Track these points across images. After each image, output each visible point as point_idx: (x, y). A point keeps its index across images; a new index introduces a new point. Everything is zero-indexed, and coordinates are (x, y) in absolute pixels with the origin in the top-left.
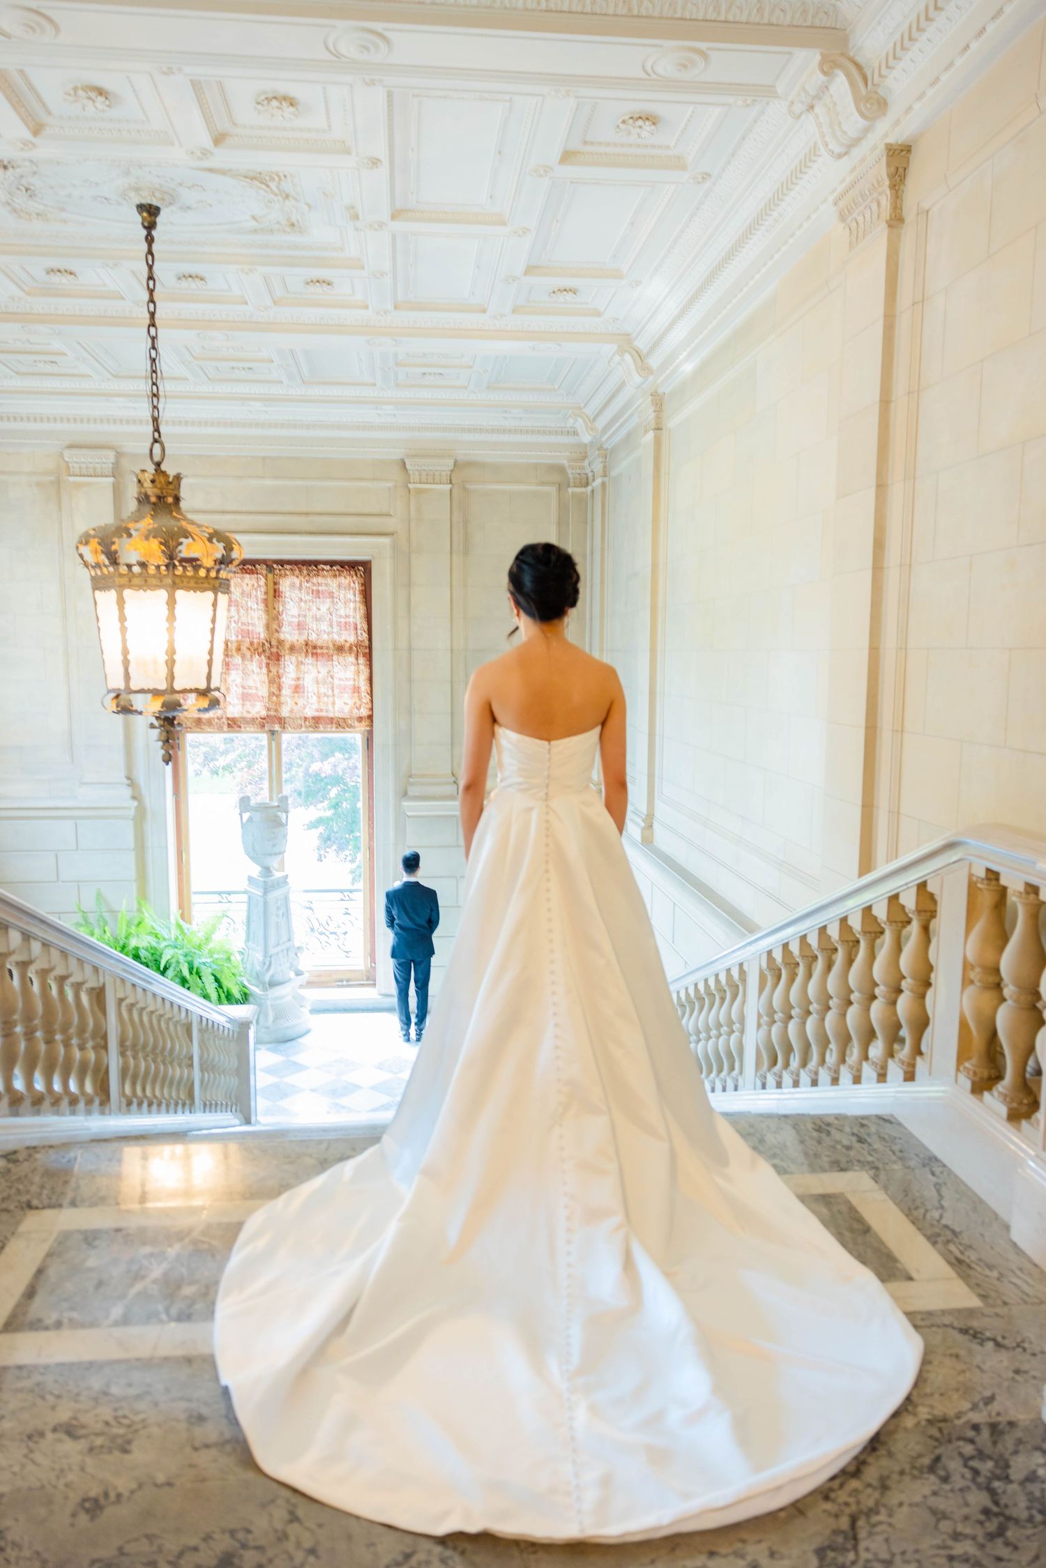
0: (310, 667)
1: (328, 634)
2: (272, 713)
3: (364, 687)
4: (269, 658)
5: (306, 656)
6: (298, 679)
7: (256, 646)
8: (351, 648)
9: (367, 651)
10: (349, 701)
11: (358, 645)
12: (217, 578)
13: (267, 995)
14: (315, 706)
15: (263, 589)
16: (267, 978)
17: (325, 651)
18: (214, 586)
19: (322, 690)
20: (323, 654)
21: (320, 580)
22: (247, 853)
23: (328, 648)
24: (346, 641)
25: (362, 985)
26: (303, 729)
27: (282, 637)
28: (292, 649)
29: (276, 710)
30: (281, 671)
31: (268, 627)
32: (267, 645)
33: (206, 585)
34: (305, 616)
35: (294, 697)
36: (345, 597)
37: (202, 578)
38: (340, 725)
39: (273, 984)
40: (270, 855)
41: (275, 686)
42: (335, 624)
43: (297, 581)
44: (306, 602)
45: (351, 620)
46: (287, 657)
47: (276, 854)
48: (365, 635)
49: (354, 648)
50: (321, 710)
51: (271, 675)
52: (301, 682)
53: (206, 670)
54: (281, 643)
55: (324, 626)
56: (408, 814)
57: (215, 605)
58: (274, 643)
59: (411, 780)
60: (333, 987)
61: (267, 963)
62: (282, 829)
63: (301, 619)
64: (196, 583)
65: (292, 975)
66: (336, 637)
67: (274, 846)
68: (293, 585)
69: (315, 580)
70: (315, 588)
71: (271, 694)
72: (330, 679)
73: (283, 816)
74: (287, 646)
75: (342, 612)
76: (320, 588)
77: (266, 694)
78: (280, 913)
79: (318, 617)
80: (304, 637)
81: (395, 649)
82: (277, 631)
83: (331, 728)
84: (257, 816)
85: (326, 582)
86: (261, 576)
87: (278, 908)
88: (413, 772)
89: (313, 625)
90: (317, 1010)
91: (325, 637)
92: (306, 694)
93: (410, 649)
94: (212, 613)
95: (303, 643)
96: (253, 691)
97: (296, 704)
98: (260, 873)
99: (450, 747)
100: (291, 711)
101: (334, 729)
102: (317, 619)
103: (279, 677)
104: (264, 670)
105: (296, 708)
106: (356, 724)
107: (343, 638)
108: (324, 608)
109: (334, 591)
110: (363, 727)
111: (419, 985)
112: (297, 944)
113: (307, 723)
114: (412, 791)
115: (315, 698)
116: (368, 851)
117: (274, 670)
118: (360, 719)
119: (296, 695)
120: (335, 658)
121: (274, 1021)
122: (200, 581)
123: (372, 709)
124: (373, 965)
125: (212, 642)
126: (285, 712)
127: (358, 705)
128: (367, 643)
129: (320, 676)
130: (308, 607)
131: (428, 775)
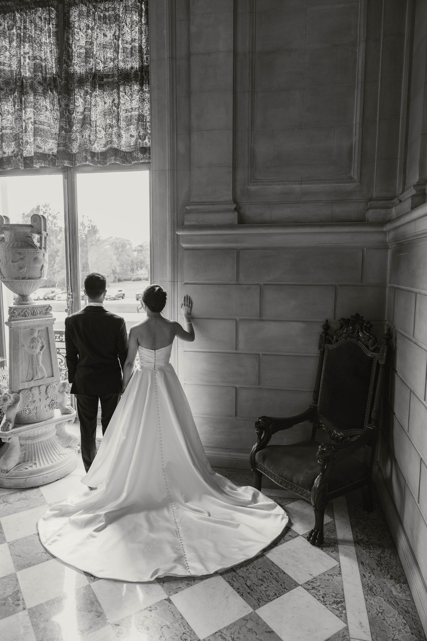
0: (97, 98)
1: (114, 61)
2: (64, 149)
4: (60, 93)
6: (86, 112)
7: (48, 82)
8: (136, 75)
10: (134, 133)
11: (144, 71)
15: (54, 22)
19: (108, 121)
20: (108, 82)
21: (107, 4)
27: (72, 69)
28: (81, 81)
29: (67, 147)
30: (72, 106)
31: (59, 61)
32: (59, 79)
34: (92, 45)
36: (131, 20)
38: (127, 160)
41: (64, 119)
42: (120, 50)
43: (86, 9)
44: (93, 29)
45: (137, 44)
46: (77, 90)
47: (28, 279)
50: (107, 143)
51: (63, 110)
52: (89, 116)
54: (71, 76)
55: (110, 54)
56: (184, 246)
58: (65, 76)
59: (189, 208)
62: (31, 250)
63: (89, 48)
66: (121, 65)
67: (21, 268)
69: (102, 6)
70: (102, 14)
71: (62, 130)
72: (116, 109)
74: (76, 79)
75: (128, 37)
76: (107, 13)
77: (57, 131)
79: (104, 43)
82: (67, 64)
85: (113, 6)
86: (53, 9)
88: (192, 200)
89: (100, 53)
91: (111, 65)
92: (93, 128)
93: (189, 55)
95: (91, 74)
96: (46, 127)
99: (232, 169)
100: (80, 146)
104: (56, 106)
106: (140, 155)
107: (130, 66)
108: (110, 34)
109: (121, 14)
110: (146, 159)
113: (96, 159)
114: (189, 220)
115: (103, 133)
117: (65, 105)
118: (143, 150)
119: (85, 129)
120: (122, 88)
126: (75, 147)
127: (141, 134)
129: (107, 107)
130: (95, 35)
131: (206, 202)
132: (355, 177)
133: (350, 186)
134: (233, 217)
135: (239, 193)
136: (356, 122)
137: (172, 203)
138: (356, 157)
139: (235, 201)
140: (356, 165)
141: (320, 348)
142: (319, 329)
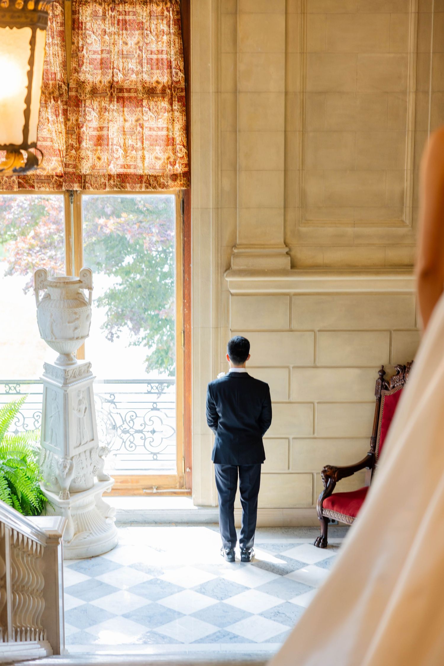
0: (115, 114)
1: (137, 73)
2: (70, 170)
3: (179, 136)
4: (66, 103)
5: (111, 101)
6: (101, 128)
7: (51, 89)
8: (163, 91)
9: (183, 94)
10: (160, 155)
11: (173, 86)
12: (35, 10)
13: (68, 504)
14: (121, 161)
15: (59, 20)
16: (68, 484)
17: (133, 95)
18: (32, 21)
19: (130, 142)
20: (130, 97)
21: (128, 8)
22: (44, 336)
23: (136, 91)
24: (158, 82)
25: (175, 493)
26: (107, 189)
27: (82, 78)
28: (94, 92)
29: (75, 167)
30: (81, 119)
31: (65, 65)
32: (64, 87)
33: (23, 20)
34: (109, 52)
35: (96, 150)
36: (156, 28)
37: (18, 11)
38: (150, 185)
39: (74, 491)
40: (72, 339)
41: (74, 137)
42: (145, 61)
43: (100, 10)
44: (110, 34)
45: (164, 56)
46: (88, 103)
47: (77, 338)
48: (181, 75)
49: (168, 91)
50: (129, 167)
51: (69, 123)
52: (105, 132)
53: (23, 122)
54: (81, 84)
55: (132, 65)
56: (233, 291)
57: (33, 42)
58: (72, 85)
59: (236, 251)
60: (140, 495)
61: (68, 467)
62: (84, 308)
63: (105, 55)
64: (12, 17)
65: (96, 480)
66: (146, 77)
67: (76, 328)
68: (95, 14)
69: (121, 8)
70: (121, 18)
71: (70, 147)
72: (139, 129)
73: (86, 292)
74: (88, 89)
75: (153, 47)
76: (127, 18)
77: (63, 148)
78: (83, 407)
79: (125, 53)
80: (109, 78)
81: (218, 92)
82: (77, 71)
83: (141, 187)
84: (56, 293)
85: (134, 10)
86: (57, 4)
87: (80, 402)
88: (238, 242)
89: (119, 63)
90: (123, 523)
91: (134, 77)
92: (110, 147)
93: (235, 91)
94: (29, 53)
95: (107, 85)
96: (49, 143)
97: (99, 158)
98: (58, 359)
99: (283, 211)
100: (93, 167)
101: (143, 189)
102: (123, 56)
103: (79, 127)
104: (61, 118)
105: (98, 164)
106: (170, 182)
107: (155, 79)
108: (132, 42)
109: (144, 21)
110: (177, 187)
111: (246, 495)
112: (101, 445)
113: (112, 182)
114: (237, 263)
115: (121, 151)
116: (183, 334)
117: (72, 118)
118: (174, 177)
119: (99, 148)
120: (145, 103)
121: (75, 534)
122: (17, 14)
123: (188, 165)
124: (188, 470)
125: (29, 88)
126: (85, 168)
127: (172, 160)
128: (183, 84)
129: (127, 125)
130: (112, 41)
131: (255, 245)
132: (408, 222)
133: (402, 231)
134: (285, 262)
135: (289, 233)
136: (407, 168)
137: (216, 243)
138: (408, 202)
139: (286, 244)
140: (408, 209)
141: (376, 394)
142: (375, 375)
